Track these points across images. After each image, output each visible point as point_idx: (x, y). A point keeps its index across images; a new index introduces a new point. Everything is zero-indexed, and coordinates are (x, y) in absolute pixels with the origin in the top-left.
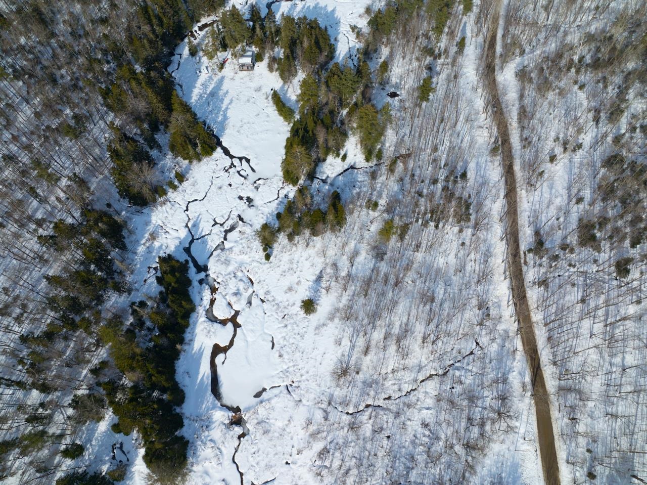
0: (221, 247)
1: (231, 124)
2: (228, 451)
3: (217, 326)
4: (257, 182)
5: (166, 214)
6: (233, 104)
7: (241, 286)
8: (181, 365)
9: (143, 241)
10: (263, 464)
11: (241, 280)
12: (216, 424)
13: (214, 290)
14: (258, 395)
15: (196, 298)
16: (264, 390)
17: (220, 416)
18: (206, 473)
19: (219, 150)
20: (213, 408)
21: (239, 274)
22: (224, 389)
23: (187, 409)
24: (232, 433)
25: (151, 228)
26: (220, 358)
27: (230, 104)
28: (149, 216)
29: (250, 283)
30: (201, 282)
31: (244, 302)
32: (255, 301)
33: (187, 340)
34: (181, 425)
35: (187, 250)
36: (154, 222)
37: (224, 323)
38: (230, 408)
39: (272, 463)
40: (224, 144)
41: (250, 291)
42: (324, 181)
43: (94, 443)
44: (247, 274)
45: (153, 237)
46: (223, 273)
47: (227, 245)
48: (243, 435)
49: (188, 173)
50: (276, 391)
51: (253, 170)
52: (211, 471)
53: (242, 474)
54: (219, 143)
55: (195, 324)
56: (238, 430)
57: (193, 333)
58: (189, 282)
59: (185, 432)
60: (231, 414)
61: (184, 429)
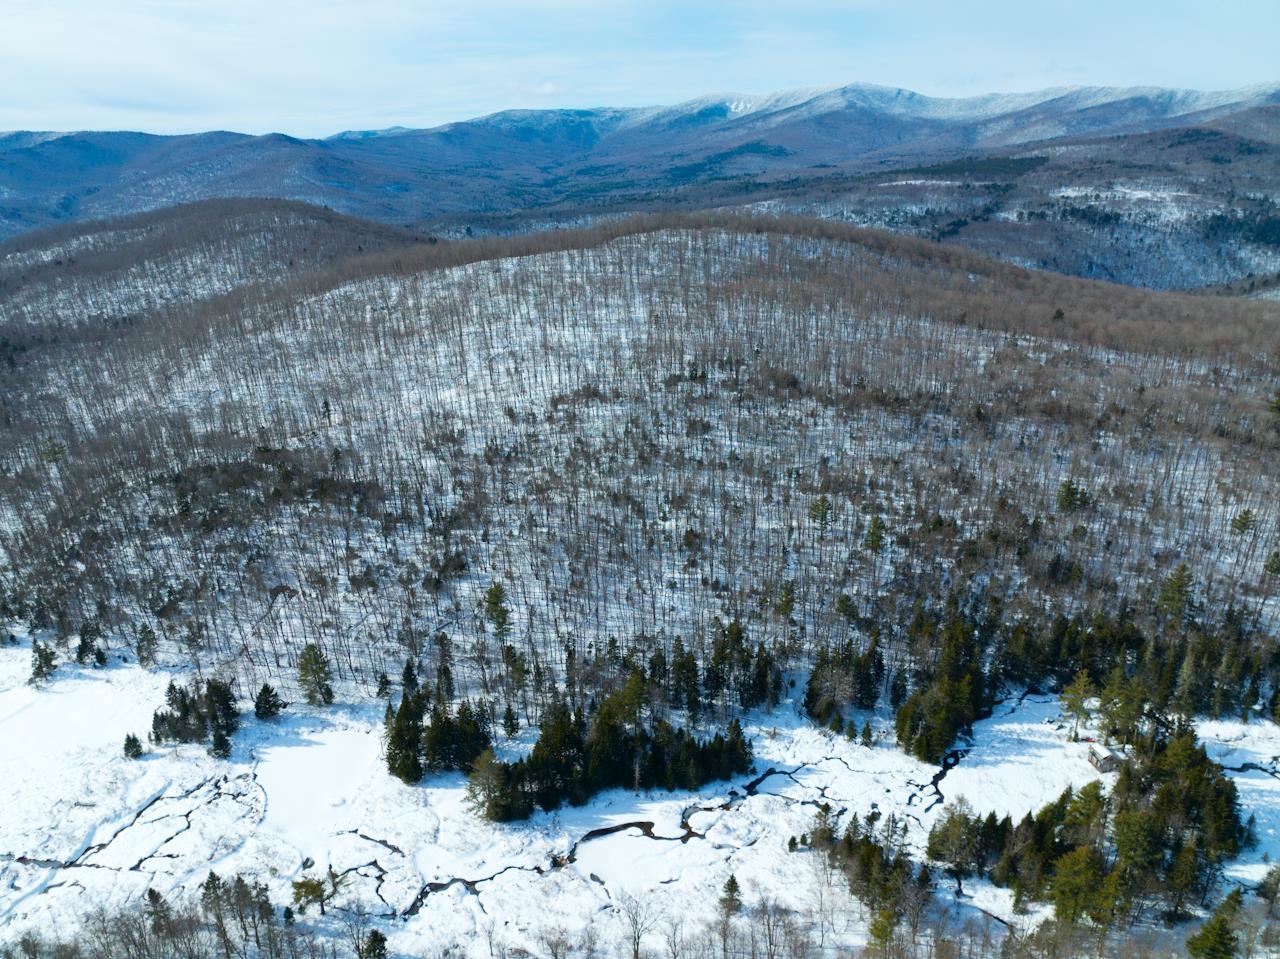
0: (789, 802)
1: (989, 772)
2: (519, 861)
3: (678, 819)
4: (910, 818)
5: (811, 741)
6: (1023, 767)
7: (743, 832)
8: (620, 795)
9: (764, 729)
10: (505, 897)
11: (750, 831)
12: (553, 844)
13: (726, 807)
14: (594, 877)
15: (708, 791)
16: (602, 883)
17: (562, 845)
18: (492, 845)
19: (937, 769)
20: (571, 835)
21: (758, 828)
22: (596, 842)
23: (567, 812)
24: (542, 859)
25: (785, 731)
26: (639, 831)
27: (1021, 763)
28: (801, 725)
29: (749, 842)
30: (733, 794)
31: (719, 841)
32: (725, 852)
33: (650, 794)
34: (547, 809)
35: (771, 772)
36: (795, 732)
37: (684, 825)
38: (573, 852)
39: (506, 907)
40: (950, 773)
41: (738, 844)
42: (959, 893)
43: (521, 746)
44: (762, 836)
45: (773, 736)
46: (753, 810)
47: (796, 807)
48: (538, 870)
49: (881, 746)
50: (603, 894)
51: (927, 810)
52: (494, 849)
53: (492, 878)
54: (947, 767)
55: (675, 798)
56: (546, 865)
57: (662, 798)
58: (727, 778)
59: (540, 816)
60: (566, 855)
61: (543, 814)
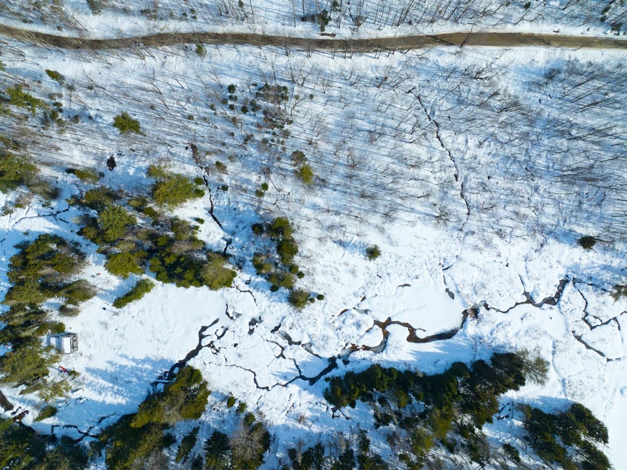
0: (308, 347)
1: (155, 353)
2: (499, 318)
3: (390, 341)
4: (231, 316)
5: (274, 410)
6: (127, 353)
7: (350, 321)
8: (430, 370)
9: (306, 428)
10: (508, 286)
11: (343, 322)
12: (477, 330)
13: (354, 348)
14: (452, 296)
15: (364, 366)
16: (447, 290)
17: (471, 328)
18: (517, 334)
19: (190, 363)
20: (465, 335)
21: (337, 324)
22: (448, 327)
23: (466, 358)
24: (485, 316)
25: (291, 423)
26: (420, 335)
27: (126, 357)
28: (277, 427)
29: (346, 313)
30: (346, 362)
31: (365, 317)
32: (364, 306)
33: (406, 368)
34: (481, 362)
35: (313, 381)
36: (283, 422)
37: (386, 335)
38: (464, 320)
39: (508, 278)
40: (183, 357)
41: (354, 312)
42: (229, 242)
43: (498, 437)
44: (336, 317)
45: (301, 419)
46: (337, 341)
47: (306, 340)
48: (486, 306)
49: (222, 394)
50: (448, 280)
51: (216, 322)
52: (515, 331)
53: (517, 304)
54: (182, 364)
55: (388, 362)
56: (482, 310)
57: (398, 363)
58: (350, 375)
59: (486, 357)
60: (469, 318)
61: (483, 358)
